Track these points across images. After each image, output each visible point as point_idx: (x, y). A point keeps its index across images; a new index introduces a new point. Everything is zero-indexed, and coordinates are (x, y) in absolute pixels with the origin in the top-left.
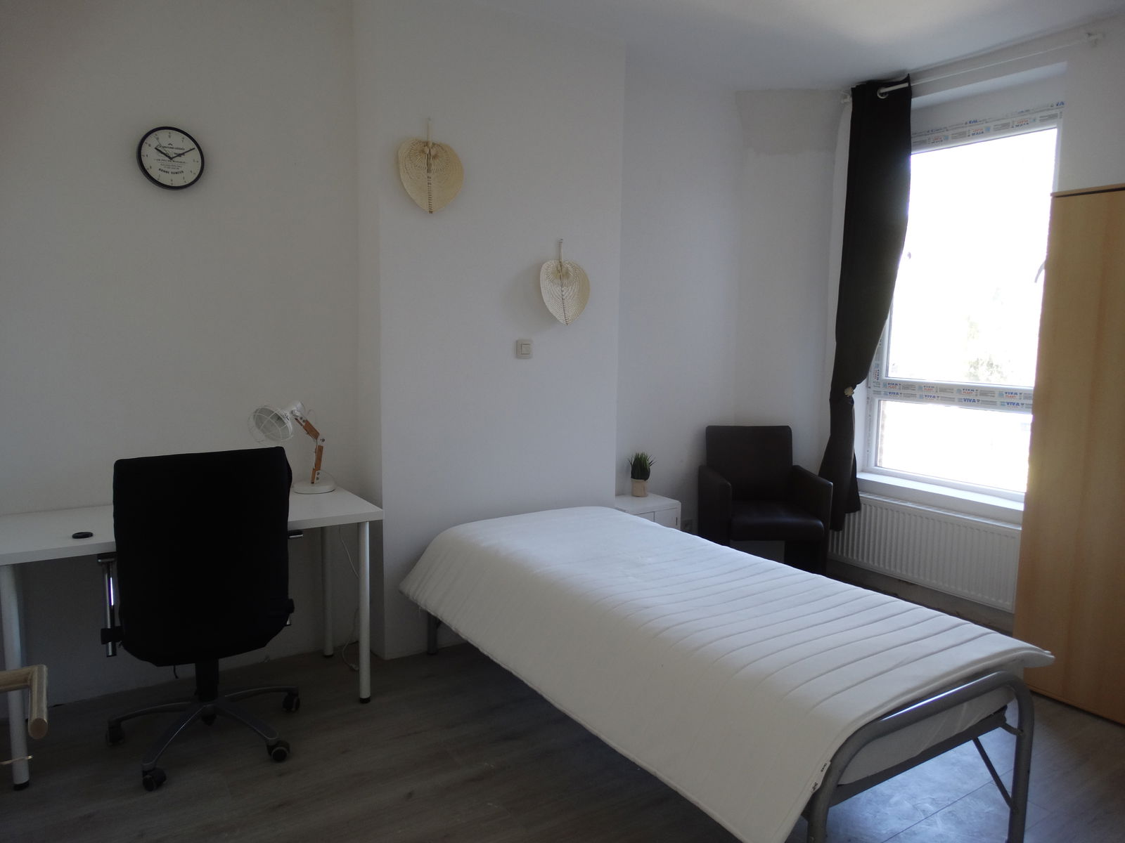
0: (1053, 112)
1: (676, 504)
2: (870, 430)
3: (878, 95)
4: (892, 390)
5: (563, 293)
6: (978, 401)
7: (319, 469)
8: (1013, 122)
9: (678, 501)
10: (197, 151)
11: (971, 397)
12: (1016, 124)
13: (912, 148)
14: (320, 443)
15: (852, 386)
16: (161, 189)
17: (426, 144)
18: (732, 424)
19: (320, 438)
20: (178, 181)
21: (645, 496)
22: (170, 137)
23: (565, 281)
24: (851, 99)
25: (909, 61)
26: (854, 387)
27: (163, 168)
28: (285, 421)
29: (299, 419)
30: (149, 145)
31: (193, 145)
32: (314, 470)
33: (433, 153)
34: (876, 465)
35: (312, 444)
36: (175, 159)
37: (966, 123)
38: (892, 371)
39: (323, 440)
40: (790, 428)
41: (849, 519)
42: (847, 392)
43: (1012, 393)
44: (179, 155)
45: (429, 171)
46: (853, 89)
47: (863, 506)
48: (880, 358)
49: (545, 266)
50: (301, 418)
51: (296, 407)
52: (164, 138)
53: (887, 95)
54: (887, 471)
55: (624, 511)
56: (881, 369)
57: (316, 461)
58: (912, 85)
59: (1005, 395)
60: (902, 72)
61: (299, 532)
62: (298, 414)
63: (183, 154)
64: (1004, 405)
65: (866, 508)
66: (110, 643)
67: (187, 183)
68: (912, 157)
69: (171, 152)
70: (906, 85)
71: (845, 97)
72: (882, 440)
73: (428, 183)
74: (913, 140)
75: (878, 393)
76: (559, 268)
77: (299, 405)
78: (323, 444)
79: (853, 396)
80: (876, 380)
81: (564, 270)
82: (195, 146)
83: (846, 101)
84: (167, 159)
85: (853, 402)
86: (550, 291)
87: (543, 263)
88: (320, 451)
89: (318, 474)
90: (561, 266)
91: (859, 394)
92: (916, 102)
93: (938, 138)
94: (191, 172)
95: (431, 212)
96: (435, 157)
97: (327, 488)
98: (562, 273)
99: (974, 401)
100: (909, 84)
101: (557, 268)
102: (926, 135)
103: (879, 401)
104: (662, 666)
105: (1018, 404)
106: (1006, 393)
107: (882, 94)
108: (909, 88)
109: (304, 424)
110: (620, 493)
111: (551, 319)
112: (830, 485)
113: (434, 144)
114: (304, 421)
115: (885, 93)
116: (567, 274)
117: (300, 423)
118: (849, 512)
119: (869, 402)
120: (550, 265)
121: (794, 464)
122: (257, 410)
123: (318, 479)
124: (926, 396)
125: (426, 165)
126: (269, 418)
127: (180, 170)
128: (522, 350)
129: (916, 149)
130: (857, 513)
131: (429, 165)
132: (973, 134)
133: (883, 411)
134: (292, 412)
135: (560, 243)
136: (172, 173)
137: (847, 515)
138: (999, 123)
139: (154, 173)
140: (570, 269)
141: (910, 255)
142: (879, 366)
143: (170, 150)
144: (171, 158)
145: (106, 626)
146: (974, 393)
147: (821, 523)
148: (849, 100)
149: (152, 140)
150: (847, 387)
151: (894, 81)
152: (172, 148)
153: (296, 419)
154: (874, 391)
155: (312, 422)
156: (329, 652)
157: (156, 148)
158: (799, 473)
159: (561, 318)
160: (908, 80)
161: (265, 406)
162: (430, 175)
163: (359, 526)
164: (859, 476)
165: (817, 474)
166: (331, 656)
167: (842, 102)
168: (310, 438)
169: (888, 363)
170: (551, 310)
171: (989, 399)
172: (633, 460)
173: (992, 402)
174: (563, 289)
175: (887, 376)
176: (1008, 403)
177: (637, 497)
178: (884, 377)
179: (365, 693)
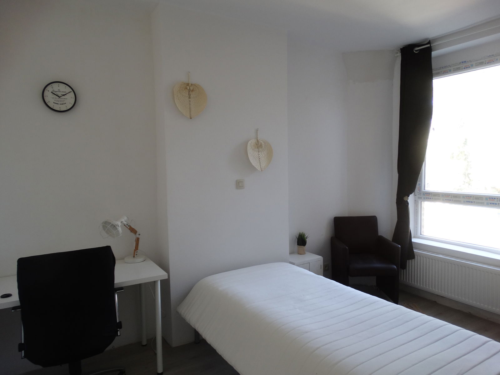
1: (320, 258)
2: (417, 217)
3: (414, 51)
4: (427, 197)
5: (260, 157)
6: (474, 202)
7: (137, 250)
8: (486, 61)
9: (321, 257)
10: (72, 93)
11: (471, 200)
12: (487, 62)
13: (433, 76)
14: (137, 236)
15: (407, 196)
16: (55, 112)
17: (188, 84)
18: (347, 215)
19: (137, 234)
20: (63, 108)
21: (304, 254)
22: (59, 86)
23: (260, 149)
24: (400, 54)
25: (430, 34)
26: (409, 196)
27: (55, 102)
28: (117, 228)
29: (126, 225)
30: (48, 91)
31: (71, 90)
32: (135, 250)
33: (191, 88)
34: (421, 234)
35: (133, 237)
36: (61, 97)
37: (460, 63)
38: (427, 187)
39: (139, 235)
40: (376, 217)
41: (409, 262)
42: (405, 199)
43: (492, 198)
44: (64, 95)
45: (189, 98)
46: (401, 49)
47: (416, 257)
48: (421, 181)
49: (250, 142)
50: (127, 225)
51: (124, 219)
52: (56, 87)
53: (418, 51)
54: (427, 238)
55: (293, 264)
56: (422, 186)
57: (136, 245)
58: (431, 45)
59: (489, 199)
60: (426, 39)
61: (121, 288)
62: (125, 223)
63: (66, 94)
64: (488, 204)
65: (418, 257)
66: (23, 351)
67: (68, 109)
68: (433, 80)
69: (60, 94)
70: (429, 45)
71: (397, 53)
72: (423, 221)
73: (189, 104)
74: (433, 72)
75: (420, 198)
76: (257, 143)
77: (126, 218)
78: (139, 237)
79: (408, 201)
80: (419, 192)
81: (260, 144)
82: (72, 91)
83: (398, 55)
84: (58, 97)
85: (408, 203)
86: (253, 156)
87: (249, 141)
88: (138, 240)
89: (137, 252)
91: (411, 199)
92: (434, 54)
93: (446, 71)
94: (70, 103)
95: (191, 118)
96: (193, 91)
97: (141, 259)
98: (258, 146)
99: (472, 202)
100: (430, 45)
101: (256, 143)
102: (439, 70)
103: (421, 202)
104: (317, 373)
105: (496, 204)
107: (416, 51)
108: (430, 47)
109: (129, 227)
110: (292, 253)
111: (253, 168)
112: (399, 247)
113: (192, 84)
114: (129, 226)
115: (418, 50)
116: (261, 145)
117: (127, 227)
118: (409, 259)
119: (416, 202)
120: (252, 142)
121: (379, 235)
122: (103, 222)
123: (137, 255)
124: (446, 200)
125: (188, 95)
126: (109, 226)
127: (64, 102)
128: (239, 185)
129: (435, 77)
130: (413, 260)
132: (464, 68)
133: (423, 207)
134: (122, 222)
135: (257, 130)
136: (60, 104)
137: (408, 261)
138: (477, 62)
139: (51, 105)
140: (263, 143)
141: (434, 129)
142: (420, 185)
143: (59, 93)
144: (59, 97)
145: (22, 341)
146: (472, 198)
147: (395, 267)
148: (399, 54)
149: (49, 88)
150: (405, 196)
151: (422, 44)
152: (60, 92)
153: (125, 225)
154: (418, 197)
155: (133, 227)
156: (144, 343)
157: (52, 92)
158: (381, 240)
159: (259, 169)
160: (429, 43)
161: (108, 220)
162: (190, 100)
163: (155, 283)
164: (413, 240)
165: (391, 241)
166: (146, 345)
167: (396, 55)
168: (132, 234)
169: (425, 183)
170: (253, 164)
171: (480, 201)
172: (298, 236)
173: (482, 203)
174: (259, 153)
175: (424, 189)
176: (491, 203)
177: (300, 254)
178: (423, 190)
179: (160, 370)
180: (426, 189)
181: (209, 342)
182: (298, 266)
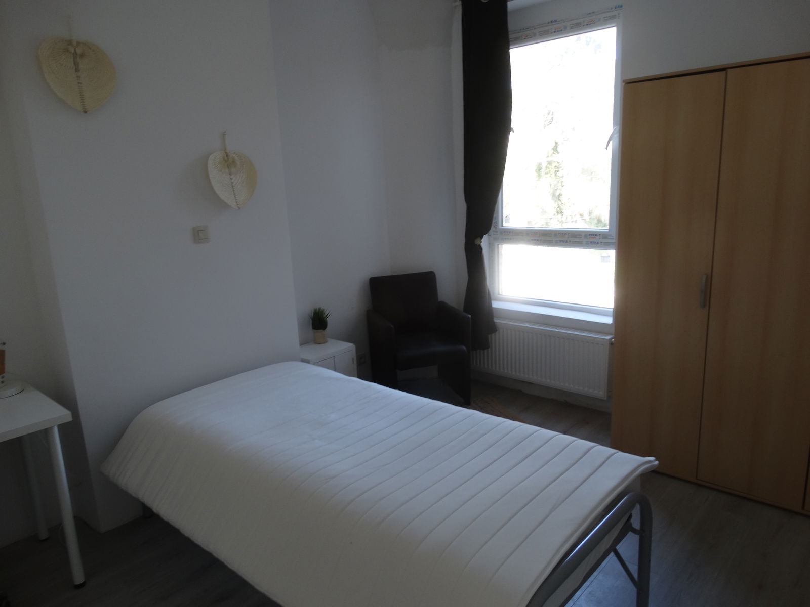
0: (613, 13)
1: (351, 347)
4: (506, 236)
5: (234, 185)
6: (570, 241)
8: (583, 21)
9: (351, 345)
11: (564, 239)
12: (586, 23)
14: (1, 347)
15: (480, 237)
17: (70, 43)
18: (389, 273)
19: (0, 342)
21: (325, 342)
23: (233, 170)
26: (482, 238)
33: (79, 51)
34: (499, 295)
37: (549, 23)
38: (505, 222)
39: (4, 344)
40: (434, 273)
42: (478, 242)
43: (594, 235)
45: (77, 70)
49: (211, 157)
56: (498, 222)
64: (588, 244)
71: (455, 1)
73: (78, 83)
74: (510, 37)
75: (496, 239)
76: (226, 158)
79: (482, 245)
80: (495, 230)
81: (231, 160)
85: (481, 249)
86: (218, 179)
87: (210, 155)
88: (1, 355)
90: (227, 156)
91: (484, 242)
95: (85, 112)
96: (82, 55)
97: (15, 390)
98: (228, 162)
99: (567, 242)
101: (224, 158)
102: (519, 33)
103: (497, 244)
105: (598, 243)
106: (590, 235)
110: (303, 343)
111: (221, 205)
112: (469, 317)
113: (78, 43)
116: (234, 162)
118: (489, 333)
119: (491, 245)
120: (217, 156)
121: (439, 301)
124: (532, 240)
125: (73, 65)
128: (199, 235)
129: (515, 44)
131: (76, 64)
132: (555, 32)
133: (501, 252)
135: (224, 134)
138: (572, 22)
146: (566, 236)
147: (464, 348)
148: (459, 3)
150: (477, 239)
154: (494, 238)
156: (44, 535)
158: (443, 308)
159: (232, 204)
162: (79, 74)
169: (502, 216)
170: (222, 197)
171: (578, 240)
172: (313, 314)
173: (580, 242)
174: (232, 177)
175: (502, 226)
176: (591, 242)
177: (319, 344)
178: (501, 228)
179: (79, 578)
180: (504, 226)
181: (165, 519)
182: (315, 364)
